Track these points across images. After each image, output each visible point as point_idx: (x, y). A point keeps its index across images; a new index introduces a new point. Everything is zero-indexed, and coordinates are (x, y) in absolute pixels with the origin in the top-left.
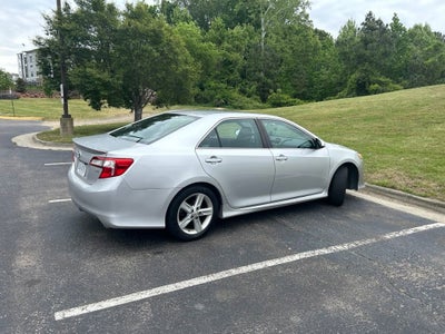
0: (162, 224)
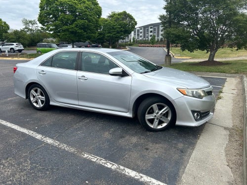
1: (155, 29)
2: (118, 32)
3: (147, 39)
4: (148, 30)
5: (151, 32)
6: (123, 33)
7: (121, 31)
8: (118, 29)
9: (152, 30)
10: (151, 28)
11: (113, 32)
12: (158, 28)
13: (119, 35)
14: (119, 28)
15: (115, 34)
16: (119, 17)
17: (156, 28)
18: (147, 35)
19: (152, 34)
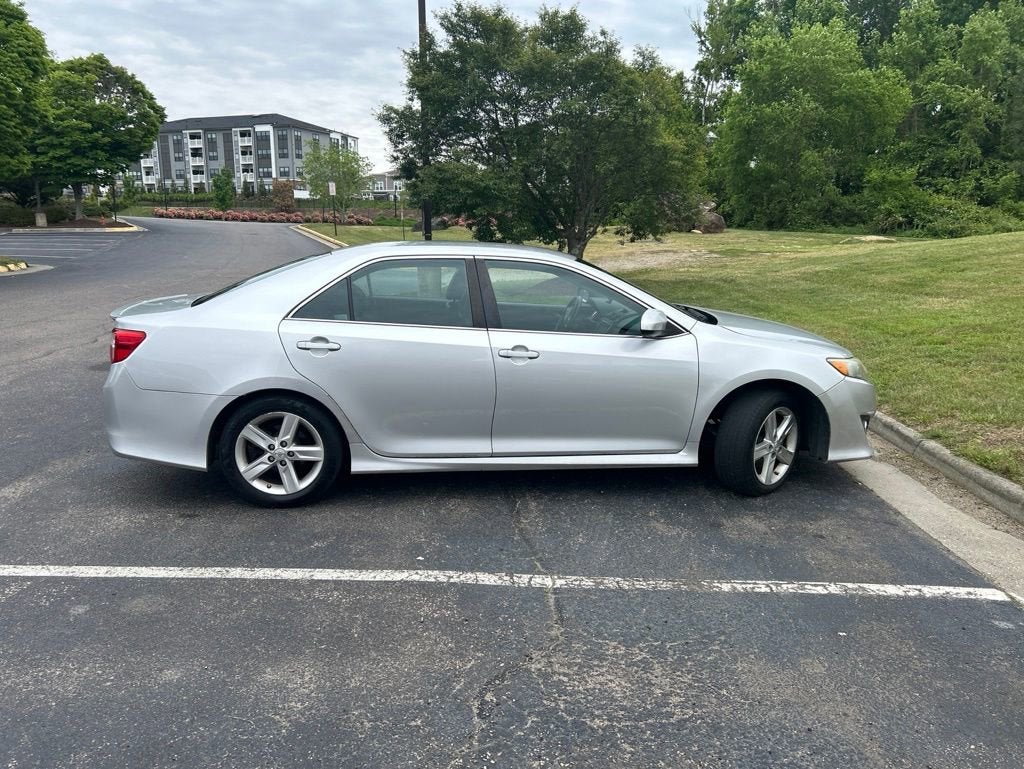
0: (200, 462)
1: (211, 145)
2: (78, 150)
3: (180, 182)
4: (179, 145)
5: (196, 153)
6: (102, 155)
7: (95, 145)
8: (77, 136)
9: (198, 144)
10: (193, 137)
11: (52, 146)
12: (228, 141)
13: (85, 162)
14: (83, 131)
15: (60, 159)
16: (75, 78)
17: (219, 138)
18: (179, 166)
19: (199, 162)
